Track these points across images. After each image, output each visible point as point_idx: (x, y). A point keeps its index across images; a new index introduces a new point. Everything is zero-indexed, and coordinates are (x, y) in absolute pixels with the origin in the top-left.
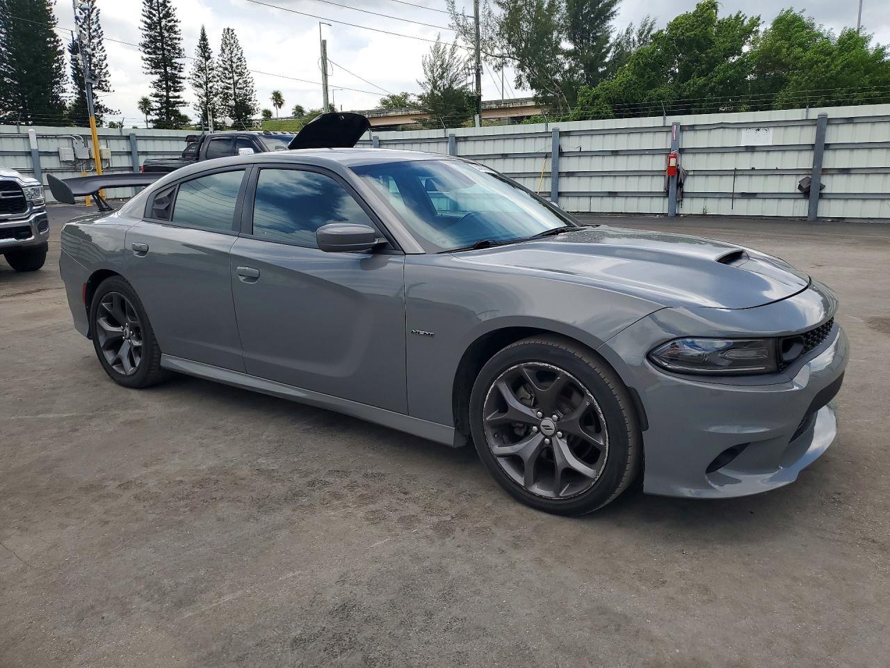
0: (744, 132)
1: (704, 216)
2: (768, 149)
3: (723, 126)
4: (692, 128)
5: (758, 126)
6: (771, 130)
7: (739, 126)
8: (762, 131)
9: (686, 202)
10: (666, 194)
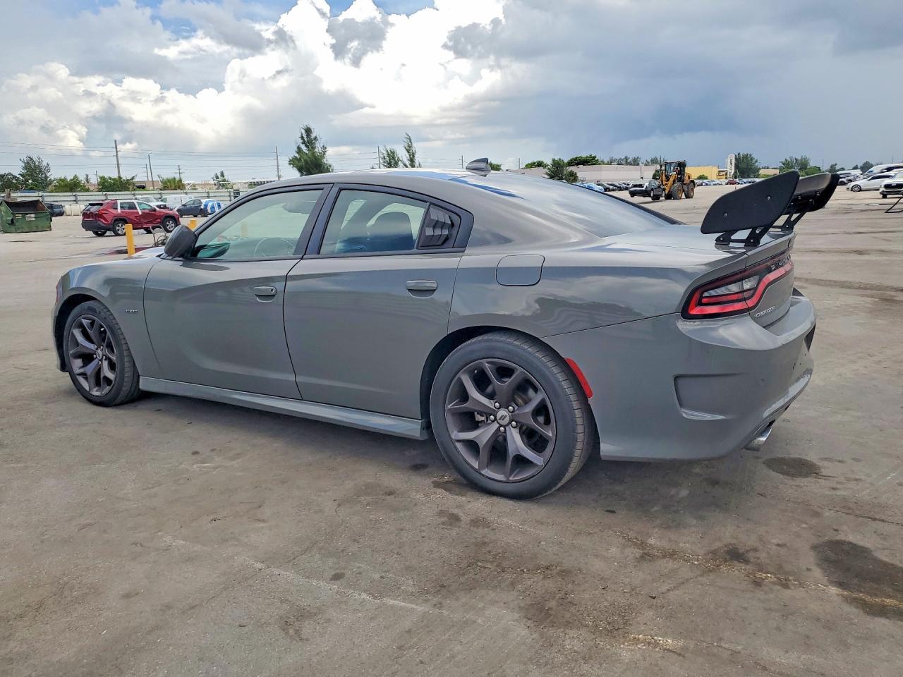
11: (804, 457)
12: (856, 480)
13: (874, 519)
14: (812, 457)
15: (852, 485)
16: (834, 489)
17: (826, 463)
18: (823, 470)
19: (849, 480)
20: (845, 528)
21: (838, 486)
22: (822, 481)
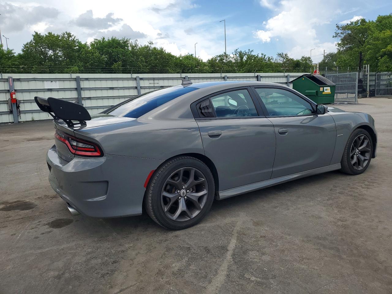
0: (45, 82)
1: (33, 121)
2: (58, 90)
3: (35, 79)
4: (19, 80)
5: (51, 80)
6: (58, 82)
7: (43, 80)
8: (54, 82)
9: (22, 115)
10: (11, 112)
11: (59, 229)
12: (33, 228)
13: (22, 218)
14: (56, 231)
15: (34, 226)
16: (40, 222)
17: (49, 230)
18: (48, 227)
19: (36, 227)
20: (30, 213)
21: (38, 223)
22: (46, 223)
